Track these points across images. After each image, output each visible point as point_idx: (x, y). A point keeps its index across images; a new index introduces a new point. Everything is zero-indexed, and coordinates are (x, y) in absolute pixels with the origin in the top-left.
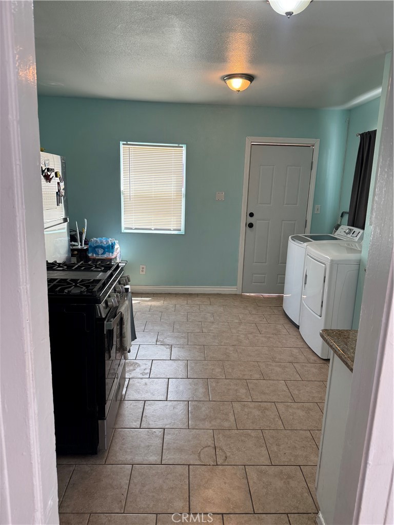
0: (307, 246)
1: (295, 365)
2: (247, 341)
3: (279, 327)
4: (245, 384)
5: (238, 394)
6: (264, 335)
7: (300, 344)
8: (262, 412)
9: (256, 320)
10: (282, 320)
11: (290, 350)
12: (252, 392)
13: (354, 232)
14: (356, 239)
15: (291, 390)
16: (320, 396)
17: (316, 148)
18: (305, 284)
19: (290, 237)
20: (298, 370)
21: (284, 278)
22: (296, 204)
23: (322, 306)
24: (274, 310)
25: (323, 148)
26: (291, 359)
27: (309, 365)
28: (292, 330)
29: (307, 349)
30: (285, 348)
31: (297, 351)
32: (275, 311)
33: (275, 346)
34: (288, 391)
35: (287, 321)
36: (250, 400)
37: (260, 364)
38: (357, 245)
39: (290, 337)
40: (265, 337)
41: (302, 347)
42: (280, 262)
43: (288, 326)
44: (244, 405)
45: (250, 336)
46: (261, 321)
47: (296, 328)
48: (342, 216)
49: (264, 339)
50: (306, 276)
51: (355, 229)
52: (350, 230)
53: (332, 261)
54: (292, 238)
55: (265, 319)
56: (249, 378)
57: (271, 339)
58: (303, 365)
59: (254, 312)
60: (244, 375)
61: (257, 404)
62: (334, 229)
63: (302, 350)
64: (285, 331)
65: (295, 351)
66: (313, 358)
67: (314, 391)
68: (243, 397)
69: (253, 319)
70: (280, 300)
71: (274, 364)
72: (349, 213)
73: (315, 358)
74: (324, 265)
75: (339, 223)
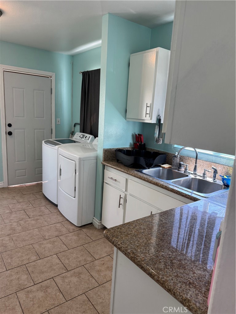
0: (58, 148)
1: (61, 237)
2: (20, 228)
3: (43, 208)
4: (25, 269)
5: (20, 282)
6: (33, 218)
7: (61, 219)
8: (44, 292)
9: (24, 207)
10: (44, 202)
11: (55, 226)
12: (32, 275)
13: (86, 137)
14: (89, 141)
15: (63, 261)
16: (84, 258)
17: (53, 79)
18: (60, 175)
19: (43, 142)
20: (63, 241)
21: (42, 170)
22: (43, 117)
23: (75, 190)
24: (36, 196)
25: (58, 79)
26: (56, 233)
27: (70, 234)
28: (53, 209)
29: (66, 222)
30: (51, 225)
31: (60, 225)
32: (38, 196)
33: (42, 225)
34: (60, 263)
35: (47, 202)
36: (33, 284)
37: (34, 246)
38: (89, 145)
39: (53, 215)
40: (34, 220)
41: (62, 220)
42: (36, 159)
43: (49, 206)
44: (28, 292)
45: (22, 222)
46: (28, 206)
47: (55, 207)
48: (75, 126)
49: (33, 222)
50: (60, 170)
51: (86, 135)
52: (83, 135)
53: (80, 159)
54: (46, 142)
55: (31, 204)
56: (27, 262)
57: (38, 221)
58: (66, 236)
59: (21, 201)
60: (23, 260)
61: (39, 285)
62: (71, 135)
63: (63, 223)
64: (48, 211)
65: (58, 225)
66: (72, 227)
67: (79, 256)
68: (26, 283)
69: (21, 207)
70: (40, 186)
71: (45, 242)
72: (80, 124)
73: (73, 227)
74: (74, 162)
75: (73, 130)
